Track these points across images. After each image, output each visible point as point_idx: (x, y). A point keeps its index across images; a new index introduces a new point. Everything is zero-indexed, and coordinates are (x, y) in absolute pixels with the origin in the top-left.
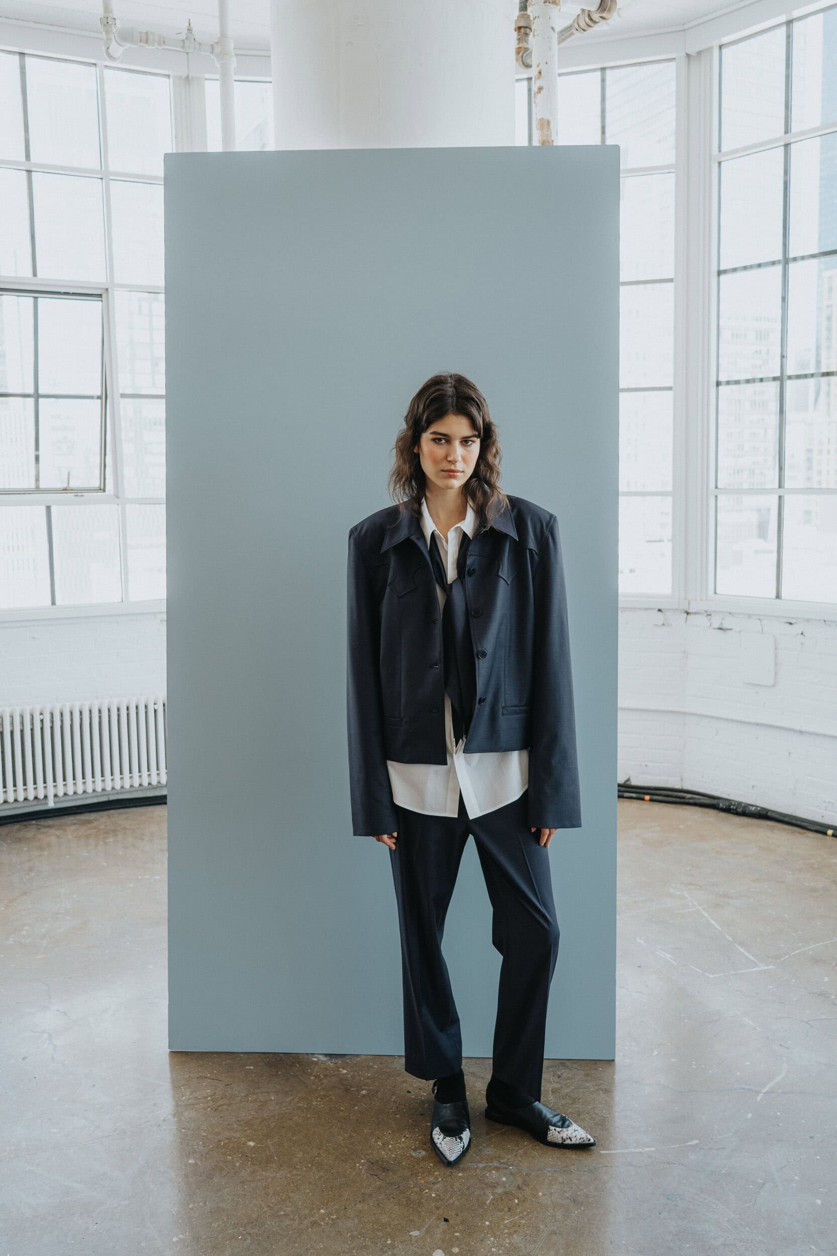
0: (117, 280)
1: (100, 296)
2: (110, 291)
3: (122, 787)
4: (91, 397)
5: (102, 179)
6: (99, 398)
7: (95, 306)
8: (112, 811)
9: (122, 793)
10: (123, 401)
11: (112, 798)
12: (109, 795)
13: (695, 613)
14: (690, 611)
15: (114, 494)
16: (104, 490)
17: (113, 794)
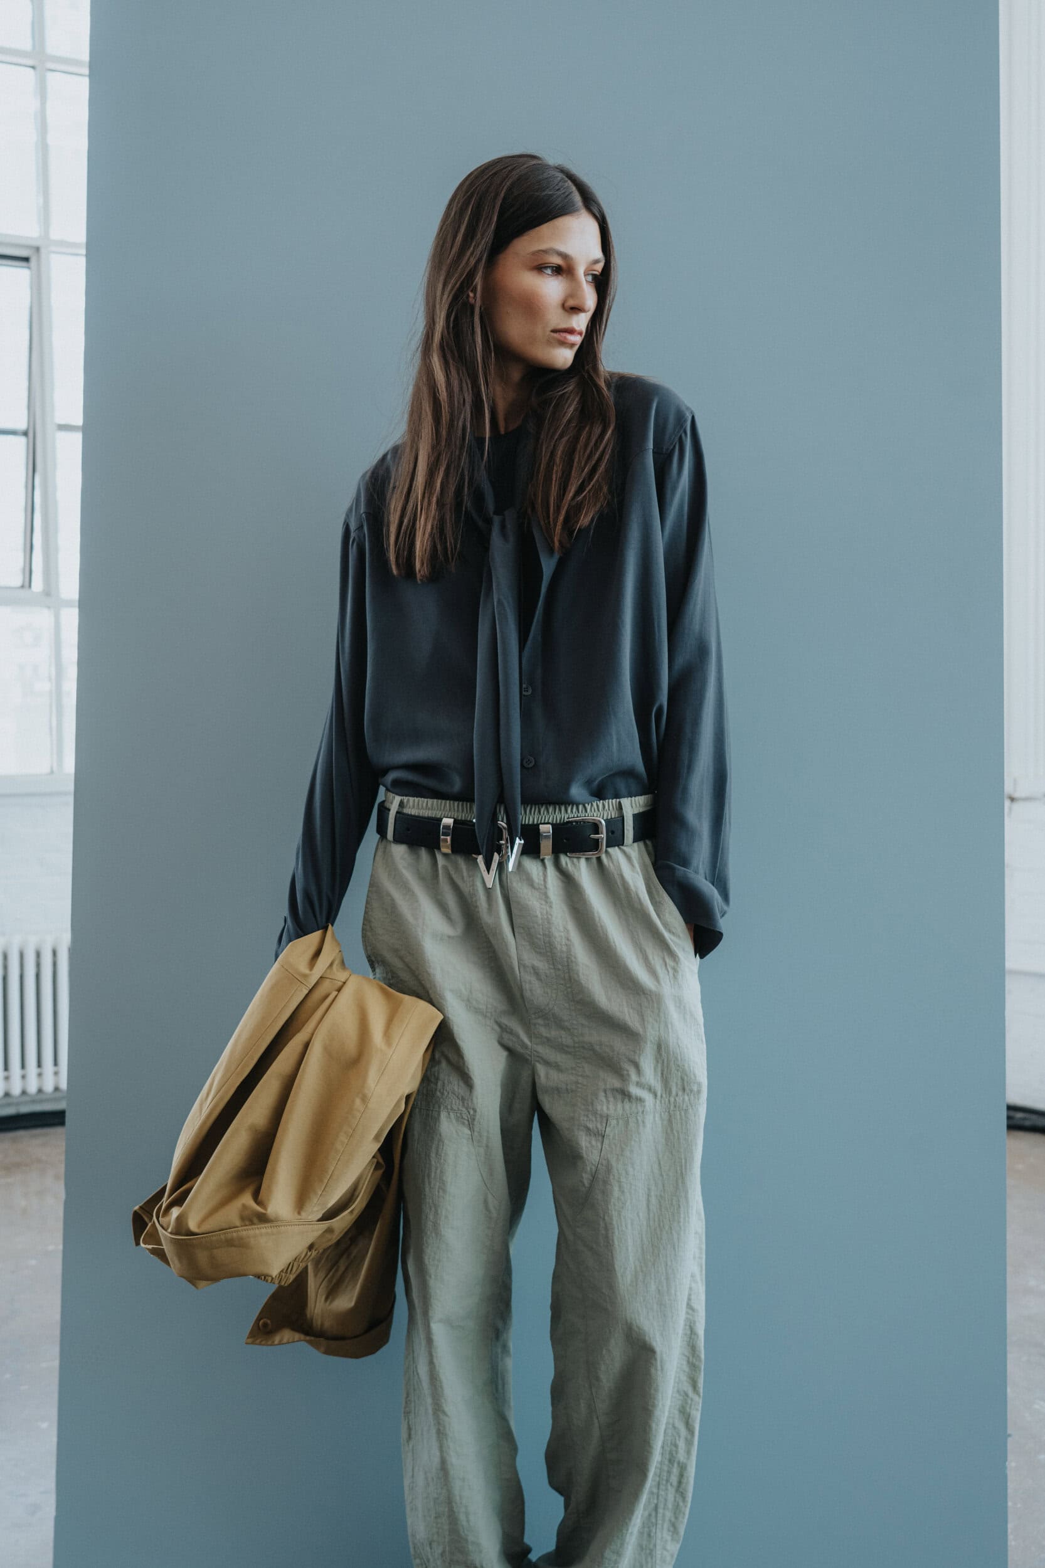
0: (55, 235)
1: (26, 259)
2: (43, 251)
3: (40, 1091)
4: (13, 433)
5: (33, 67)
6: (25, 434)
7: (20, 275)
8: (21, 1133)
9: (41, 1101)
10: (61, 436)
11: (25, 1109)
12: (18, 1104)
13: (1027, 799)
14: (1016, 795)
15: (44, 590)
16: (30, 586)
17: (26, 1103)
